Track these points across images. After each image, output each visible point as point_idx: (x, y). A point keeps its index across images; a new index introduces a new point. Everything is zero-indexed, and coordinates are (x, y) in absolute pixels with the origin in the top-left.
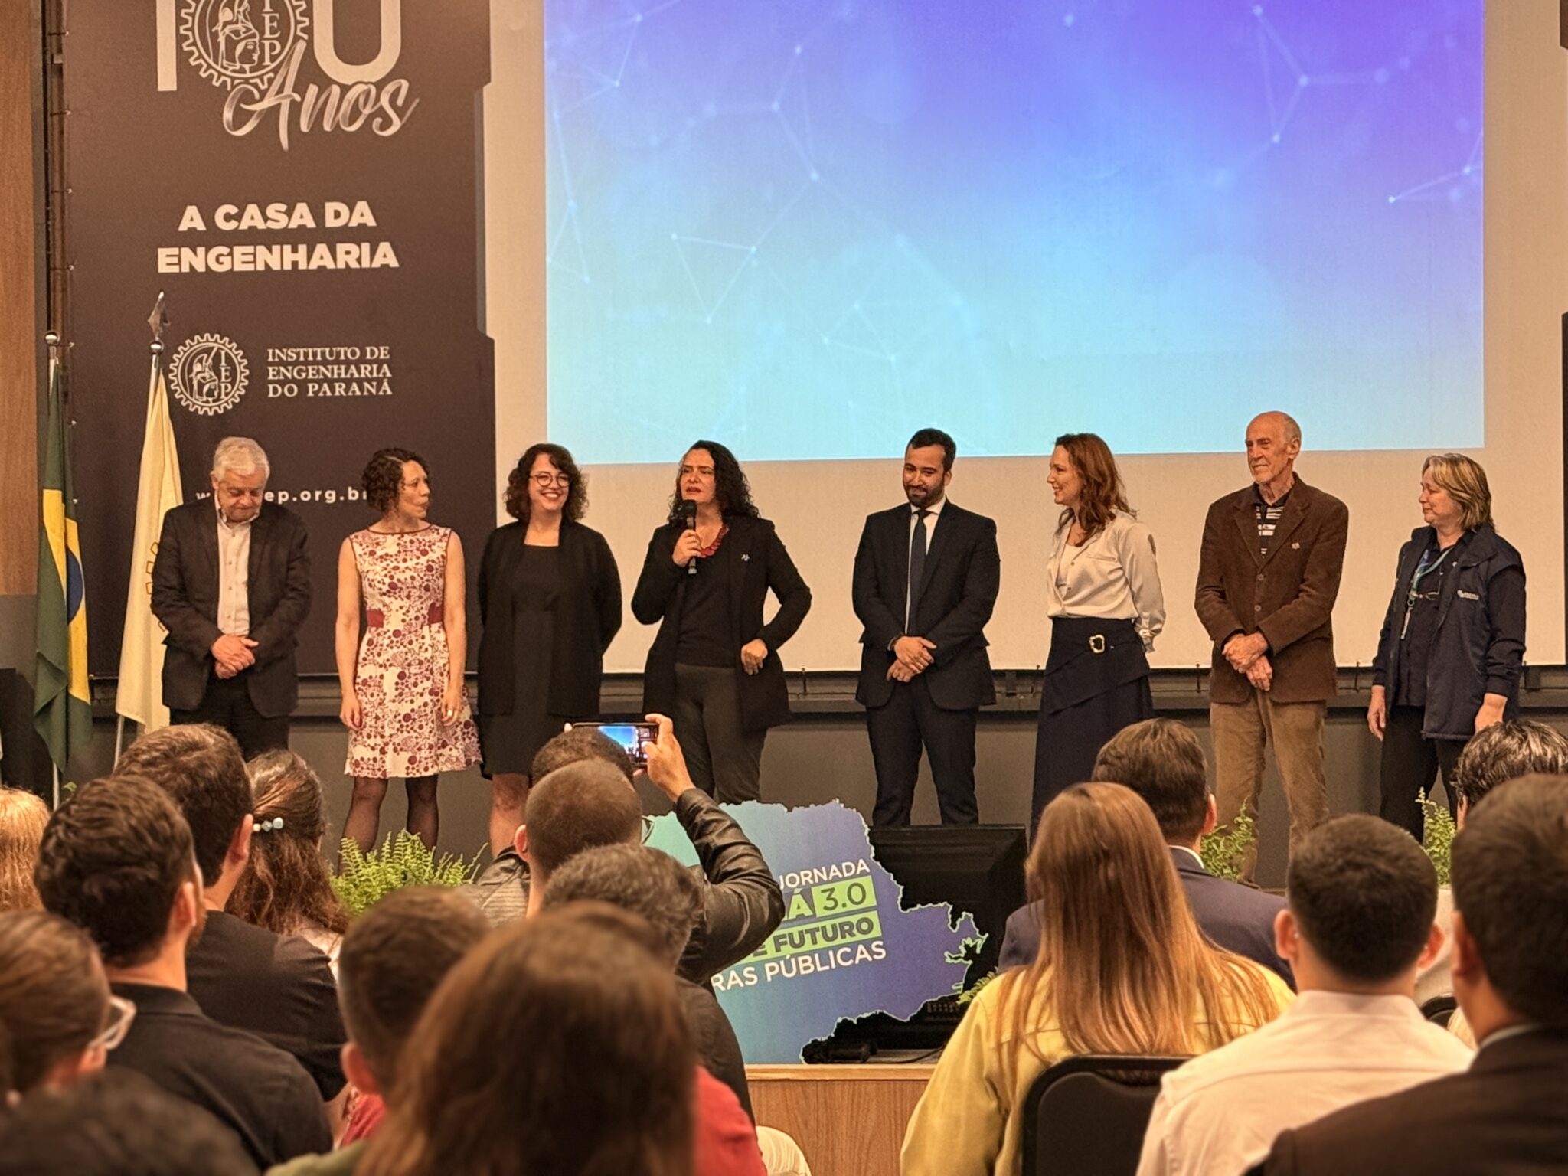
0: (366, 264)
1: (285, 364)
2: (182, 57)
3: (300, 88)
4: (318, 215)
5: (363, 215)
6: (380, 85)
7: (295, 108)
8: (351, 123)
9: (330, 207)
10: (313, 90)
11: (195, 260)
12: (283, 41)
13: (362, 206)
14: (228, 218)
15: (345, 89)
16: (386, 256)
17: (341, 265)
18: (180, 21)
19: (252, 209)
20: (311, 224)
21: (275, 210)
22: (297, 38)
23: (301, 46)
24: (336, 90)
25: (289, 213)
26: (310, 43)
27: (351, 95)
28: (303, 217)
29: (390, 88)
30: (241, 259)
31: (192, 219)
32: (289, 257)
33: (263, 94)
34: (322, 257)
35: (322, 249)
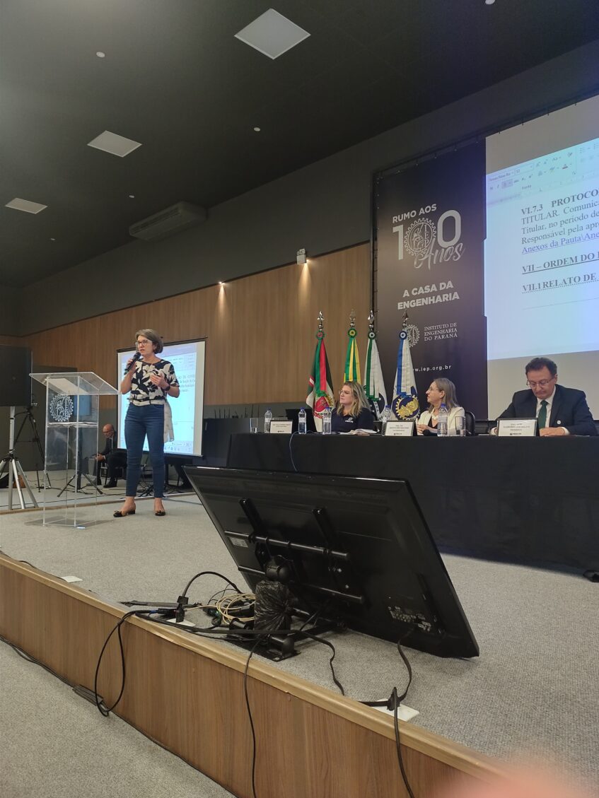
0: (450, 299)
1: (428, 331)
2: (404, 249)
3: (434, 252)
4: (438, 287)
5: (450, 285)
6: (455, 246)
7: (432, 257)
8: (447, 258)
9: (441, 284)
10: (437, 251)
11: (407, 305)
12: (429, 239)
13: (450, 282)
14: (415, 292)
15: (445, 249)
16: (456, 296)
17: (444, 300)
18: (404, 239)
19: (421, 288)
20: (436, 290)
21: (427, 288)
22: (433, 237)
23: (434, 239)
24: (443, 250)
25: (430, 288)
26: (436, 238)
27: (447, 250)
28: (434, 288)
29: (458, 246)
30: (418, 303)
31: (406, 294)
32: (430, 300)
33: (424, 255)
34: (439, 299)
35: (439, 296)
